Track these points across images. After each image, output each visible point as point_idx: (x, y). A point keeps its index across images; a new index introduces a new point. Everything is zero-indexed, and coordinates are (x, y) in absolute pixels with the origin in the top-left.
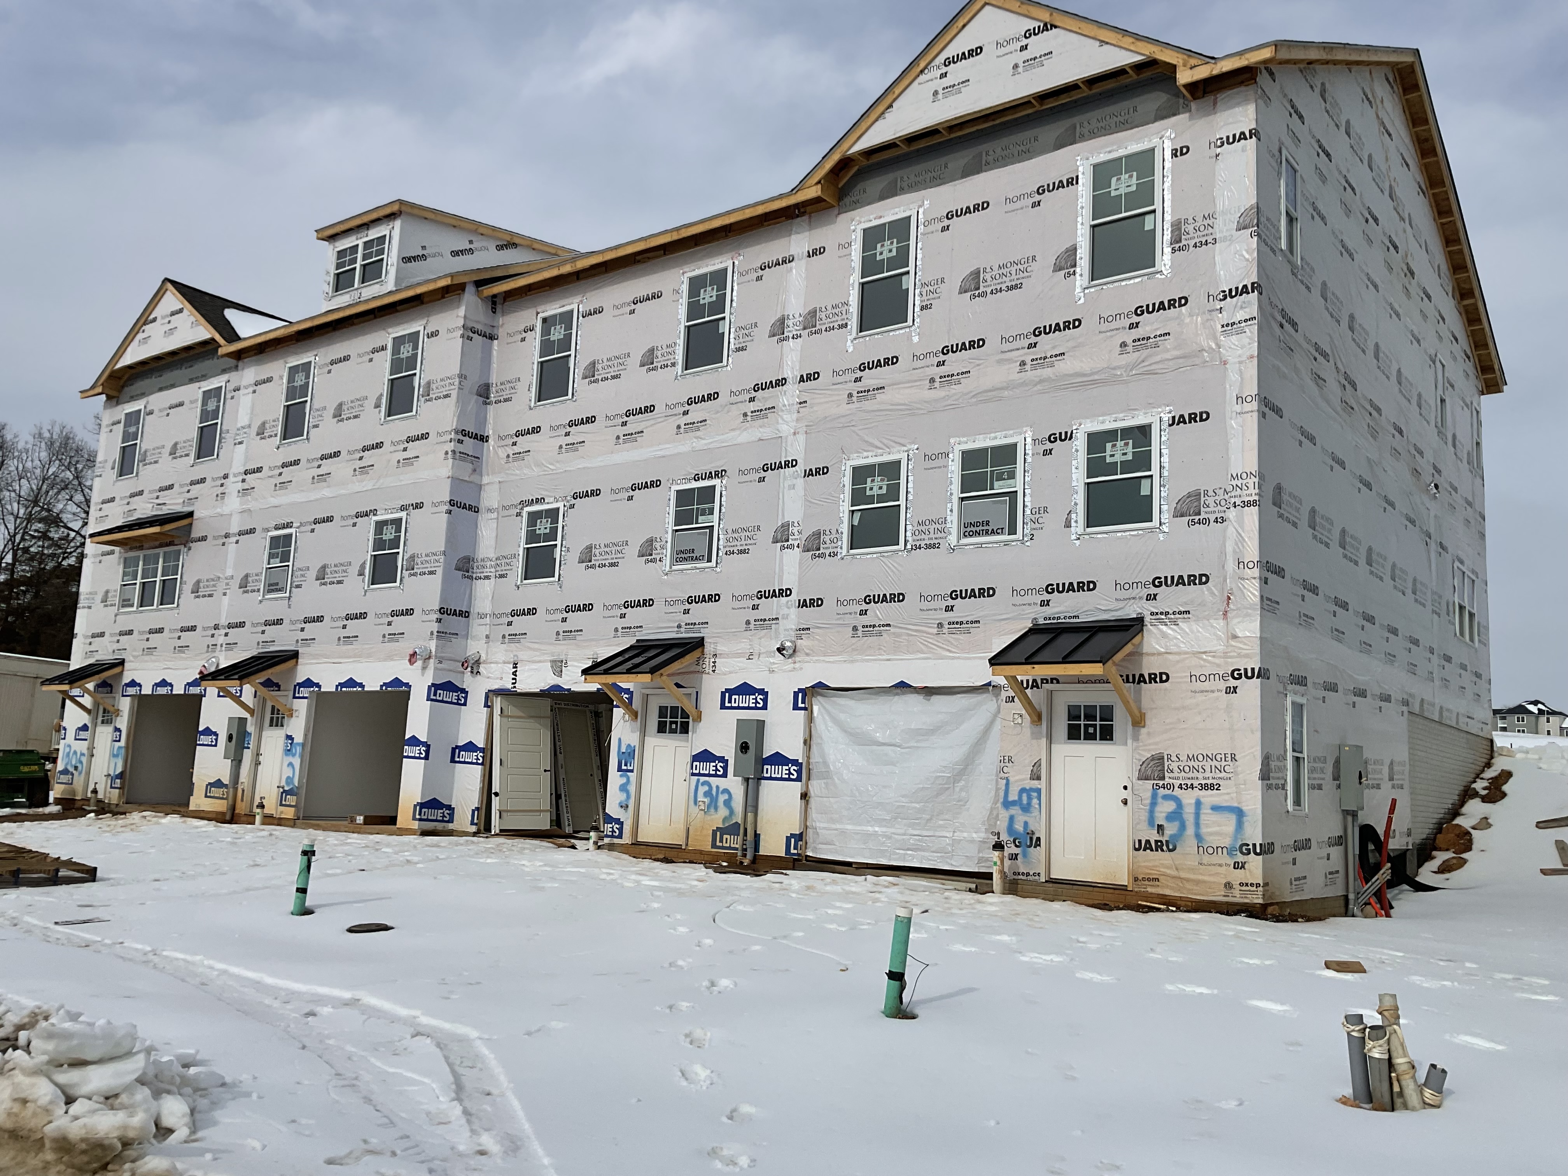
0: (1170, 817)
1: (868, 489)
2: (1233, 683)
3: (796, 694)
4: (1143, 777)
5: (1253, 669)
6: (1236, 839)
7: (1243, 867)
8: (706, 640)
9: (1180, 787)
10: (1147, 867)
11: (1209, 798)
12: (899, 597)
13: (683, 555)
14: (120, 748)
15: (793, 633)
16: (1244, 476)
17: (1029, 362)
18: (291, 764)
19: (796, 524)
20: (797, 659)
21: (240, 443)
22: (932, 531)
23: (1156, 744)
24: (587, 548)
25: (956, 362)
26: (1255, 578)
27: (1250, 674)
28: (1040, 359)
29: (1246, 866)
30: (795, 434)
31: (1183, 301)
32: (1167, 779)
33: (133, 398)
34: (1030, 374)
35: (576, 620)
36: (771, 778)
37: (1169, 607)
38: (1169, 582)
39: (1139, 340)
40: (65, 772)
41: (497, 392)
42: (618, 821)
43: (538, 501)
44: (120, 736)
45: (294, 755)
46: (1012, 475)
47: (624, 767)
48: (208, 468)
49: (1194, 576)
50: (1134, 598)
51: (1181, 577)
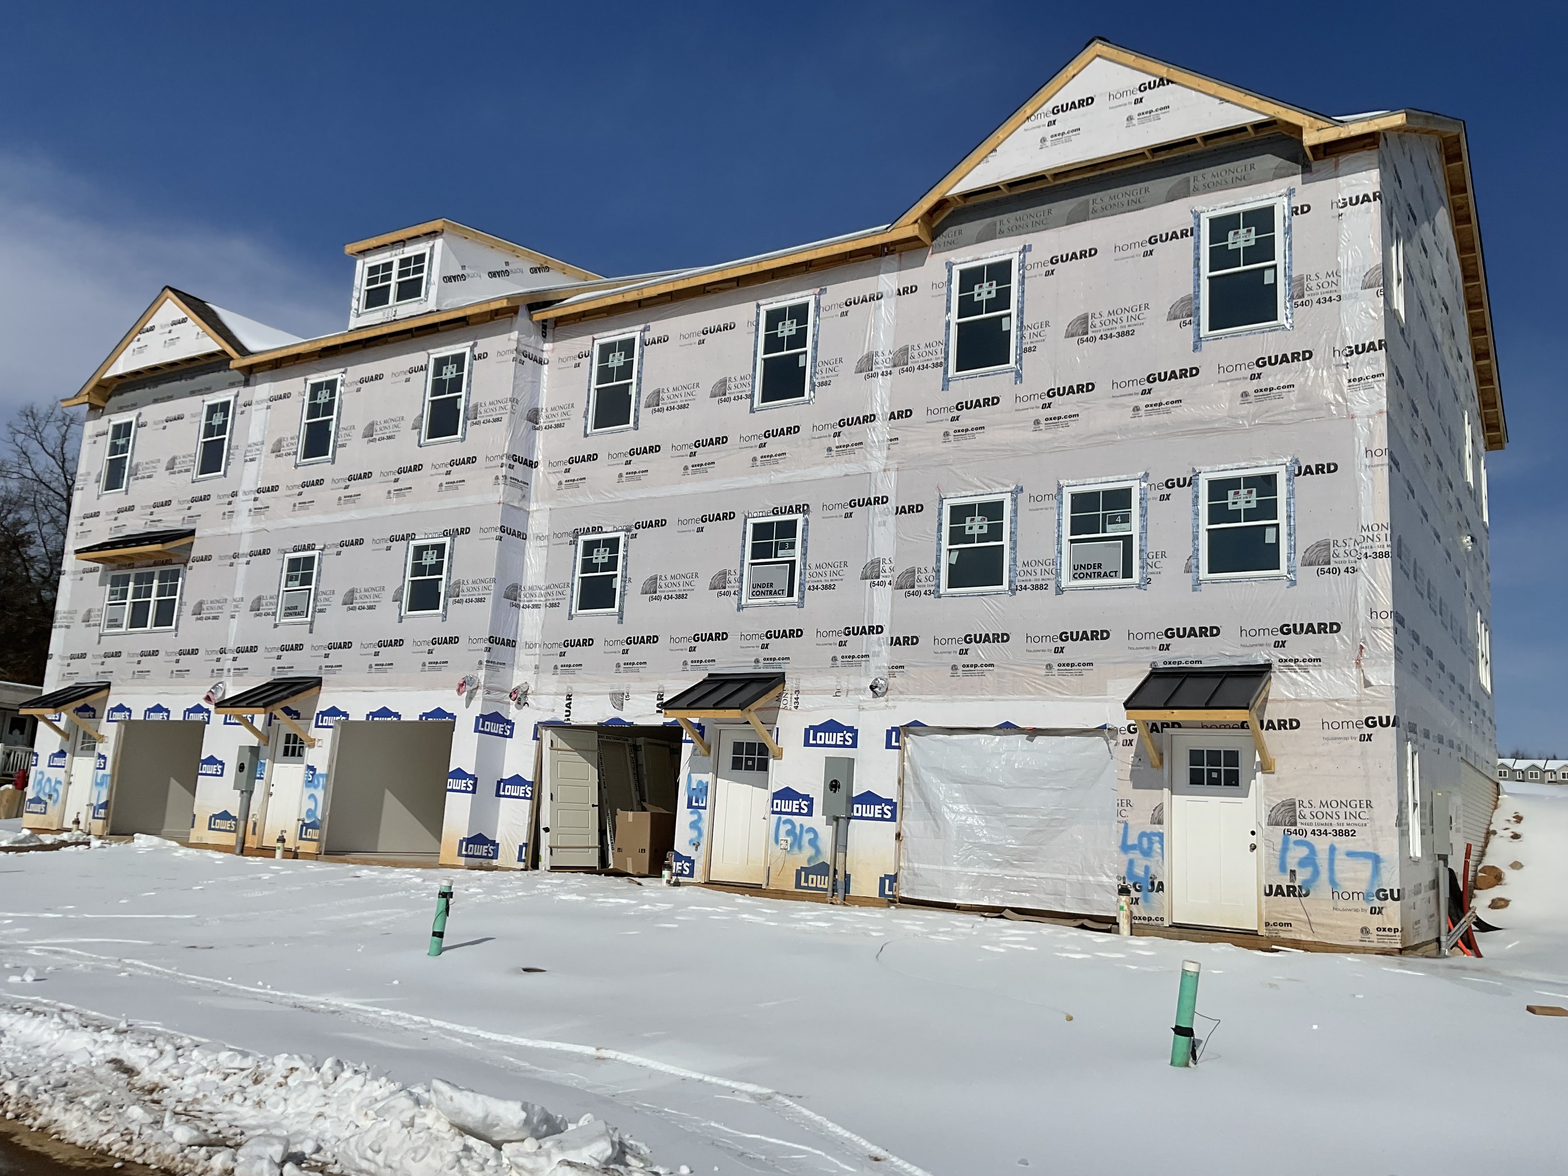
0: (1303, 863)
1: (967, 528)
2: (1367, 731)
3: (889, 733)
4: (1273, 822)
5: (1388, 718)
6: (1372, 884)
7: (1380, 912)
8: (787, 676)
9: (1313, 833)
10: (1278, 912)
11: (1344, 844)
12: (1003, 638)
13: (761, 589)
14: (104, 776)
15: (886, 671)
16: (1375, 528)
17: (1143, 408)
18: (312, 796)
19: (887, 561)
20: (891, 697)
21: (252, 460)
22: (1039, 572)
23: (1287, 790)
24: (651, 579)
25: (1062, 405)
26: (1388, 628)
27: (1384, 722)
28: (1155, 405)
29: (1383, 911)
30: (885, 470)
31: (1307, 355)
32: (1299, 825)
33: (121, 409)
34: (1144, 420)
35: (638, 652)
36: (862, 818)
37: (1299, 654)
38: (1298, 630)
39: (1261, 390)
40: (37, 800)
41: (547, 417)
42: (688, 859)
43: (595, 530)
44: (105, 763)
45: (316, 787)
46: (1126, 519)
47: (694, 804)
48: (213, 483)
49: (1325, 624)
50: (1261, 645)
51: (1311, 625)
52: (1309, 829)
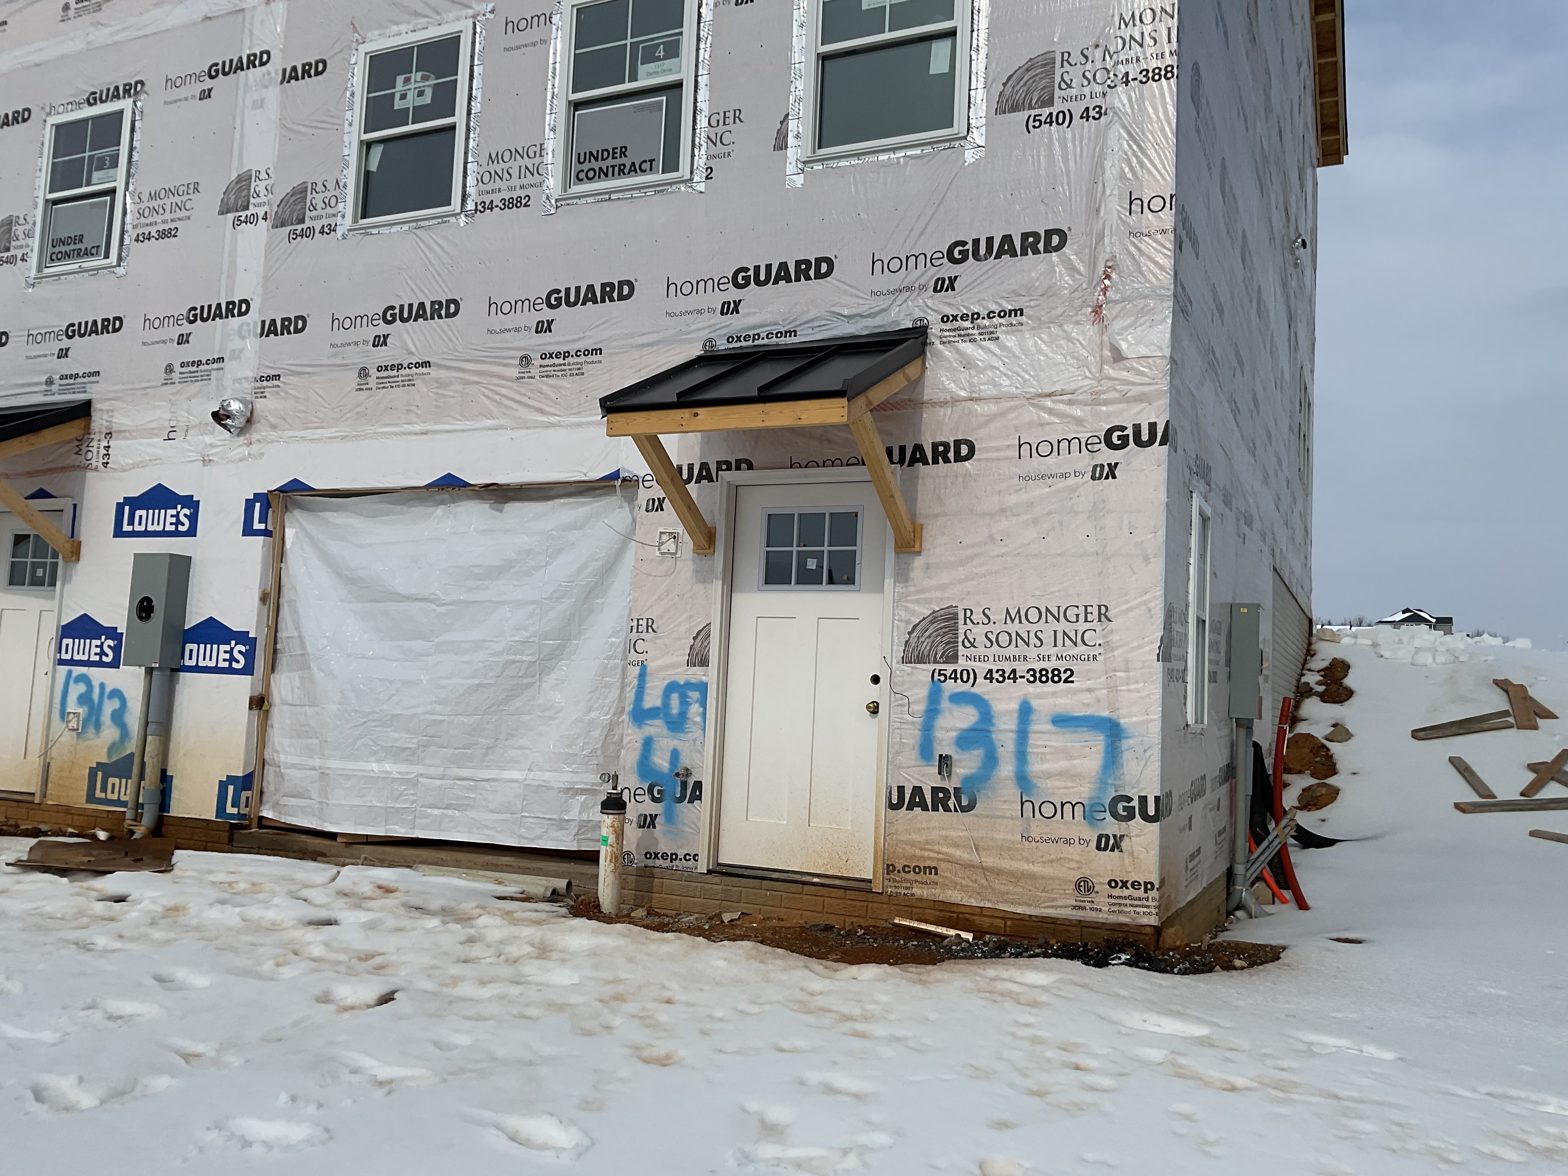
0: (966, 740)
1: (397, 96)
2: (1107, 456)
3: (249, 505)
4: (914, 656)
6: (1103, 783)
7: (1117, 846)
8: (96, 406)
9: (989, 676)
10: (914, 844)
11: (1049, 699)
13: (61, 248)
15: (246, 385)
16: (1148, 16)
19: (263, 175)
20: (255, 436)
22: (515, 172)
23: (942, 587)
26: (1163, 233)
27: (1145, 437)
29: (1124, 844)
30: (268, 3)
32: (962, 661)
36: (197, 669)
37: (980, 303)
38: (982, 251)
46: (673, 50)
49: (1036, 235)
50: (908, 289)
51: (1007, 239)
52: (982, 668)
